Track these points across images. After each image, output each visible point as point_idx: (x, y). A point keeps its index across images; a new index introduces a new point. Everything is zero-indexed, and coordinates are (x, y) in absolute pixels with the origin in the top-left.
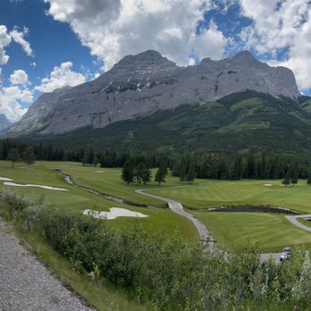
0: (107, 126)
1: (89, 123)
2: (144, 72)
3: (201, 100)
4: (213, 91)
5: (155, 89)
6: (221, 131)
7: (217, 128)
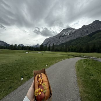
0: (60, 45)
1: (56, 44)
2: (68, 32)
3: (83, 36)
4: (86, 33)
5: (70, 35)
6: (89, 43)
7: (88, 42)
